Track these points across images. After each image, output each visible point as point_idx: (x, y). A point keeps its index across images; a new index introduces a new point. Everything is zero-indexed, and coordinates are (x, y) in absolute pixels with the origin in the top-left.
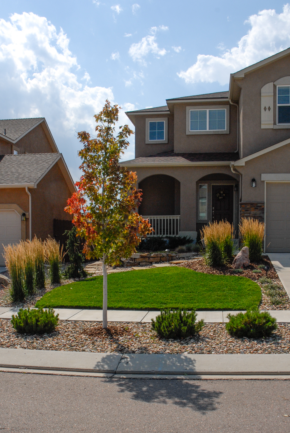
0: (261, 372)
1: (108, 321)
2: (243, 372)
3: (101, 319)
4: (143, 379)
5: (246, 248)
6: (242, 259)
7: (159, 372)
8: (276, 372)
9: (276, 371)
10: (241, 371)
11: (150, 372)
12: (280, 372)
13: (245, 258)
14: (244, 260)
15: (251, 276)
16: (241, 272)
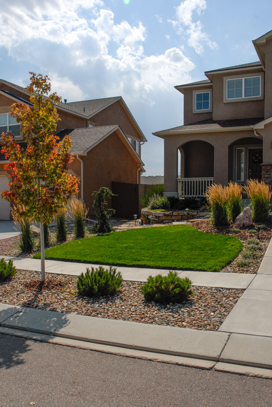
0: (117, 343)
1: (45, 272)
2: (100, 341)
3: (39, 270)
4: (9, 335)
5: (248, 208)
6: (242, 219)
7: (32, 329)
8: (131, 346)
9: (132, 344)
10: (99, 340)
11: (25, 328)
12: (135, 346)
13: (246, 218)
14: (244, 220)
15: (244, 236)
16: (237, 232)
